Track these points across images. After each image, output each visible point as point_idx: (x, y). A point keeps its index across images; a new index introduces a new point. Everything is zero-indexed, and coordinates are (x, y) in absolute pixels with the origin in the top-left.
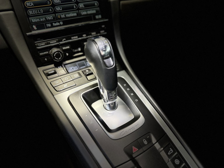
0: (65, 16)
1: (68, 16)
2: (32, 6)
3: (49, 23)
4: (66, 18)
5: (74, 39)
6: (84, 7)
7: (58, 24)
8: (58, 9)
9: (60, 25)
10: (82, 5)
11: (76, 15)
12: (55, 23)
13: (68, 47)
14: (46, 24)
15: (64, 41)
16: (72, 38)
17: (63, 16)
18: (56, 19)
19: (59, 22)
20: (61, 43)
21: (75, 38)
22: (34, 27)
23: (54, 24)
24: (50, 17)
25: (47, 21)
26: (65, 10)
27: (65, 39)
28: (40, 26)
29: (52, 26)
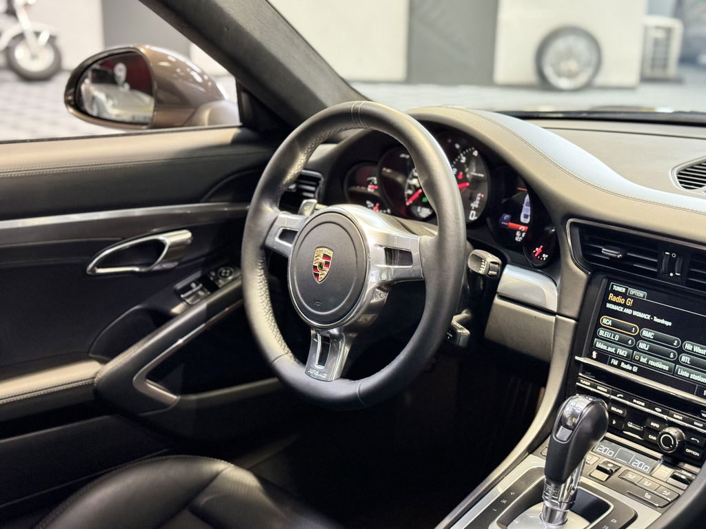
0: (648, 361)
1: (652, 363)
2: (609, 325)
3: (616, 359)
4: (647, 364)
5: (636, 404)
6: (688, 363)
7: (628, 367)
8: (643, 345)
9: (631, 372)
10: (687, 358)
11: (667, 369)
12: (626, 363)
13: (620, 412)
14: (612, 358)
15: (620, 397)
16: (634, 401)
17: (643, 360)
18: (630, 359)
19: (632, 366)
20: (612, 397)
21: (639, 405)
22: (594, 354)
23: (623, 365)
24: (623, 352)
25: (616, 356)
26: (652, 352)
27: (622, 396)
28: (603, 357)
29: (618, 367)
